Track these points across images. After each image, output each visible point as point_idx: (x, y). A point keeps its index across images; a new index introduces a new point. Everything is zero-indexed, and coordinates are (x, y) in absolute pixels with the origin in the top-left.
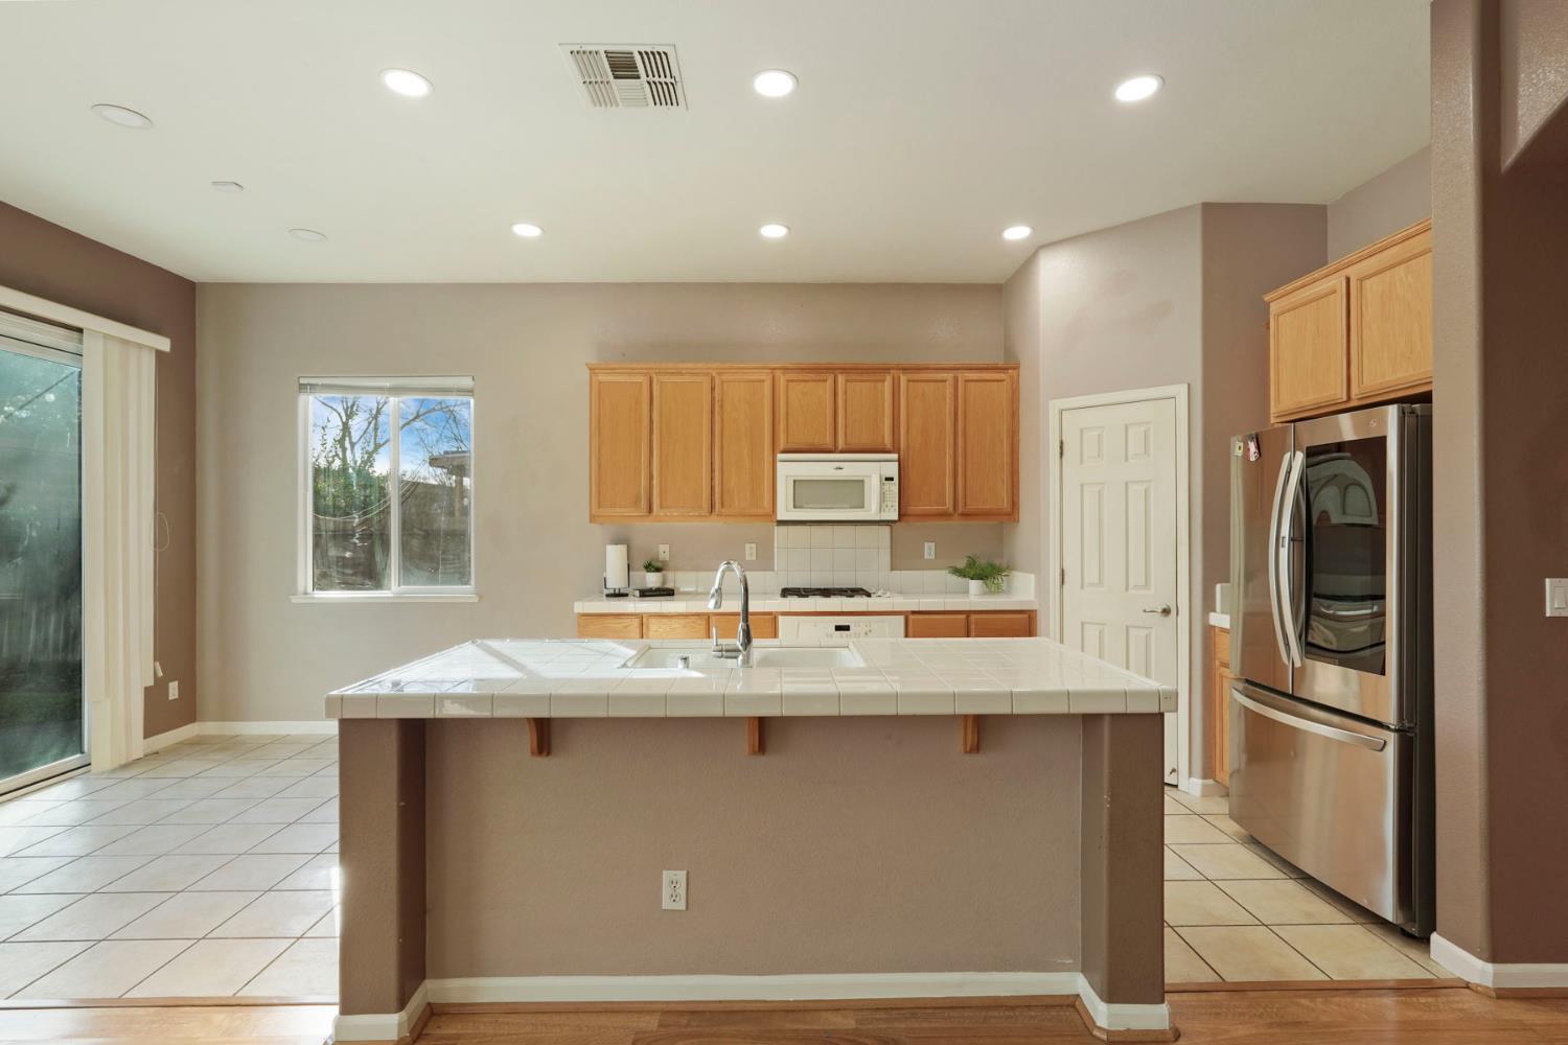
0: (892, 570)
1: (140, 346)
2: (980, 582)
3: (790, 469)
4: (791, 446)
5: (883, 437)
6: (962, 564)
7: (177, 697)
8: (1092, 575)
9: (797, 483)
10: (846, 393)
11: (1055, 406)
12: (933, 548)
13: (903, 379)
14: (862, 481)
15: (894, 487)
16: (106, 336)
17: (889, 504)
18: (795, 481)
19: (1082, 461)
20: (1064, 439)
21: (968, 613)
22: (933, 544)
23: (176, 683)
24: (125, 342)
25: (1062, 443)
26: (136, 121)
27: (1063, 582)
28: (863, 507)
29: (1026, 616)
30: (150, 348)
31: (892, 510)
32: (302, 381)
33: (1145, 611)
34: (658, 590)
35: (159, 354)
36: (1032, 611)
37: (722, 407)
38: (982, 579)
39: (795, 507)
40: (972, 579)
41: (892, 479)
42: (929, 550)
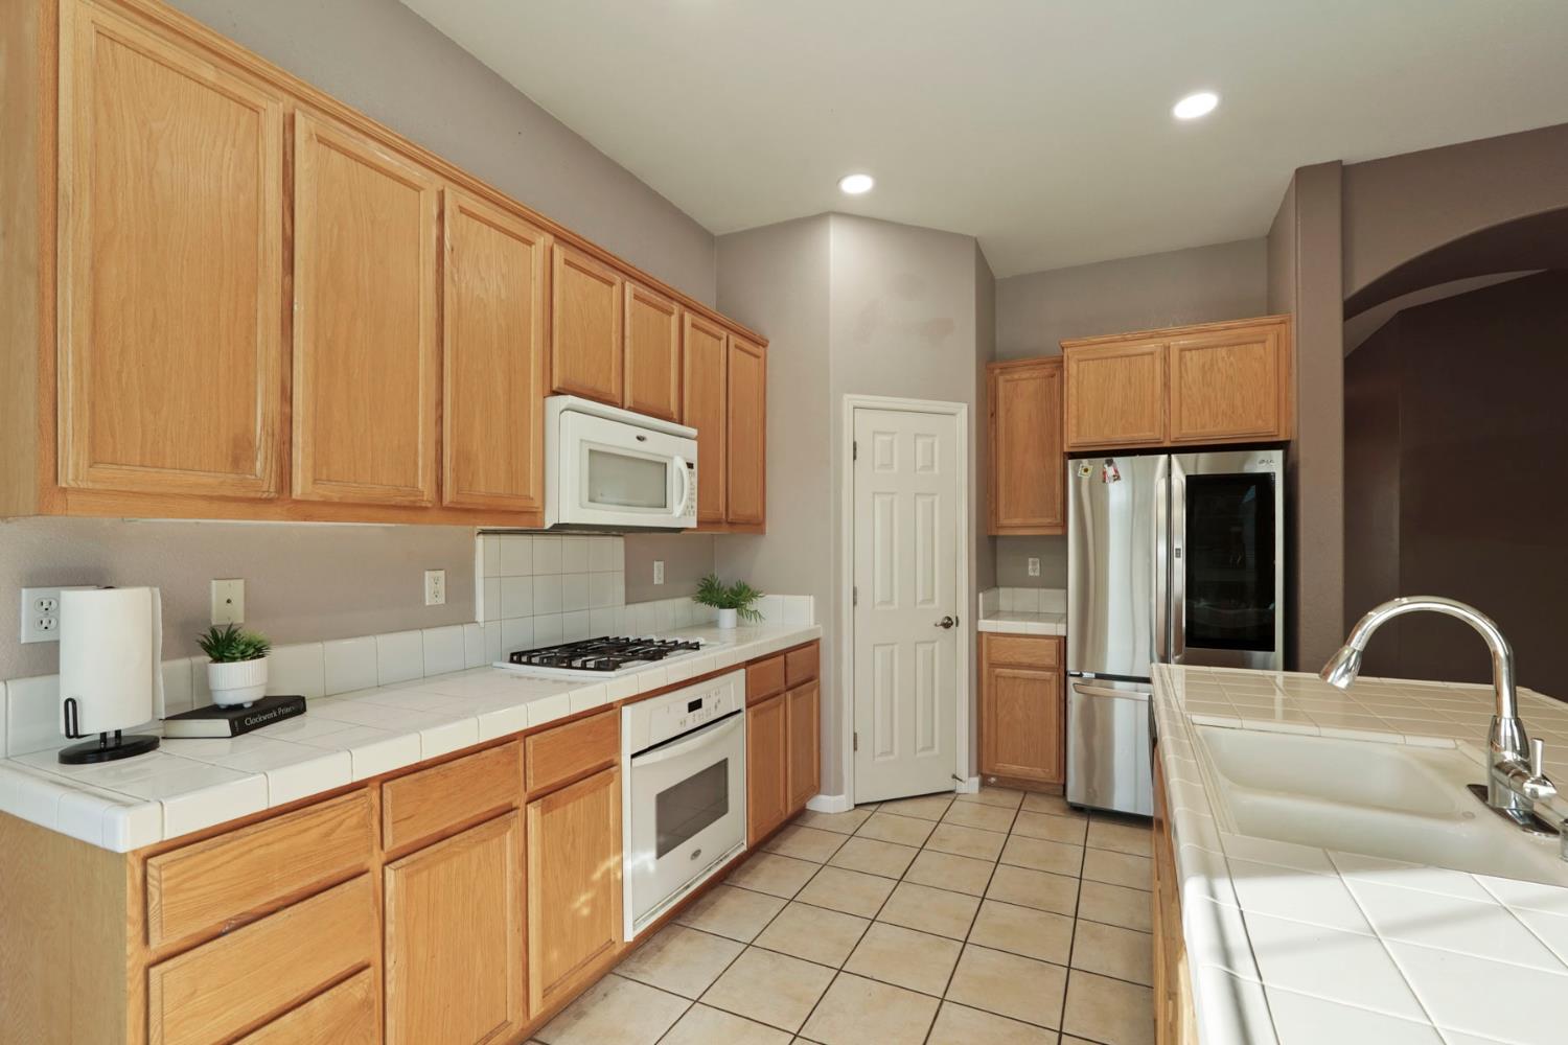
0: (627, 603)
2: (734, 610)
5: (669, 399)
9: (595, 455)
10: (633, 316)
11: (849, 400)
12: (662, 568)
13: (687, 319)
14: (669, 467)
15: (693, 478)
17: (689, 503)
18: (592, 451)
20: (856, 440)
21: (785, 652)
22: (662, 564)
25: (855, 444)
27: (855, 602)
28: (664, 505)
29: (815, 646)
31: (691, 513)
36: (818, 640)
39: (589, 499)
40: (722, 606)
41: (692, 465)
42: (659, 571)
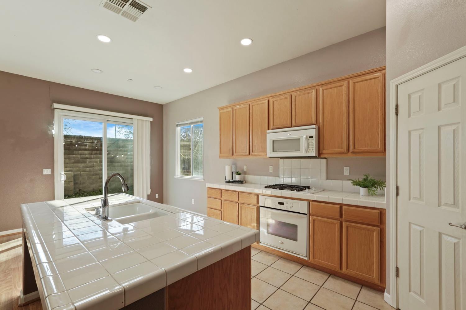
0: (327, 179)
1: (146, 121)
2: (366, 189)
3: (272, 136)
4: (275, 127)
5: (312, 118)
6: (361, 178)
7: (158, 197)
8: (415, 193)
9: (274, 142)
10: (295, 101)
12: (349, 170)
13: (321, 89)
14: (300, 139)
15: (314, 141)
16: (137, 120)
17: (311, 149)
18: (273, 141)
19: (409, 116)
20: (399, 103)
21: (341, 205)
22: (348, 168)
23: (158, 194)
24: (143, 120)
25: (397, 106)
26: (100, 72)
27: (397, 194)
28: (300, 151)
29: (378, 211)
30: (148, 121)
31: (312, 151)
32: (177, 124)
33: (450, 224)
34: (239, 181)
35: (151, 122)
36: (384, 209)
37: (252, 115)
38: (367, 187)
39: (273, 151)
40: (362, 187)
41: (312, 137)
42: (346, 171)
